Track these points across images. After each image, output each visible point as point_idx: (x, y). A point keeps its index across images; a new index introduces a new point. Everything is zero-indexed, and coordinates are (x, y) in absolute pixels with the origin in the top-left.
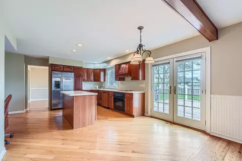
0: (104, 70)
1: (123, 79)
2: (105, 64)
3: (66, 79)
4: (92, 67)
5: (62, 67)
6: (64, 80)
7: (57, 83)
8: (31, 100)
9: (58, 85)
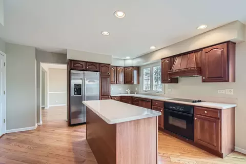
0: (138, 68)
1: (175, 81)
2: (139, 60)
3: (89, 82)
4: (121, 64)
5: (84, 64)
6: (87, 82)
7: (78, 87)
8: (49, 106)
9: (78, 89)
